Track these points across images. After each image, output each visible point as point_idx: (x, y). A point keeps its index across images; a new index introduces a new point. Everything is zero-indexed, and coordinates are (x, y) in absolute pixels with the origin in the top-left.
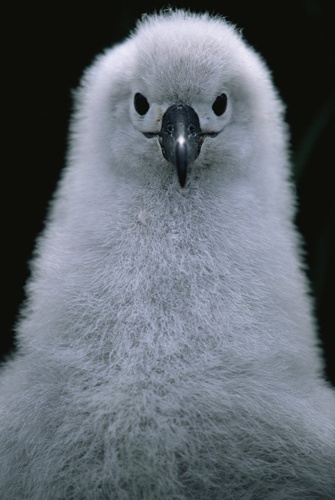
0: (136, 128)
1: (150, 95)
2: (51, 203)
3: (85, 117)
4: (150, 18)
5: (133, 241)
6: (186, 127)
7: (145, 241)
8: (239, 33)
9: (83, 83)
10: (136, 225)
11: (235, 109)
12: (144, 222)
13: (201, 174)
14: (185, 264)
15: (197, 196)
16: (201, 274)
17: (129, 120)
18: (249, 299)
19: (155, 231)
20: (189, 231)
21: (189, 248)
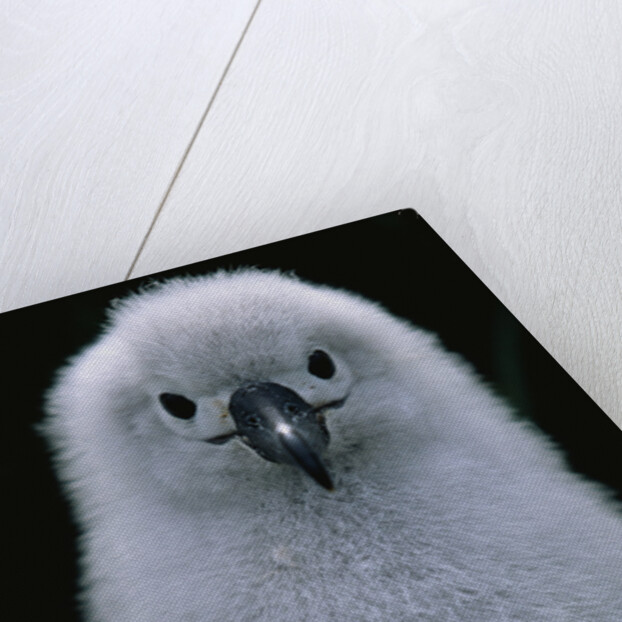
0: (188, 439)
1: (186, 390)
2: (82, 597)
3: (82, 454)
4: (128, 302)
5: (288, 598)
6: (281, 409)
7: (312, 590)
8: (291, 277)
9: (52, 411)
10: (276, 573)
11: (350, 363)
12: (289, 563)
13: (351, 461)
14: (415, 598)
15: (367, 493)
16: (458, 603)
17: (169, 433)
18: (582, 609)
19: (321, 569)
20: (388, 548)
21: (407, 572)
